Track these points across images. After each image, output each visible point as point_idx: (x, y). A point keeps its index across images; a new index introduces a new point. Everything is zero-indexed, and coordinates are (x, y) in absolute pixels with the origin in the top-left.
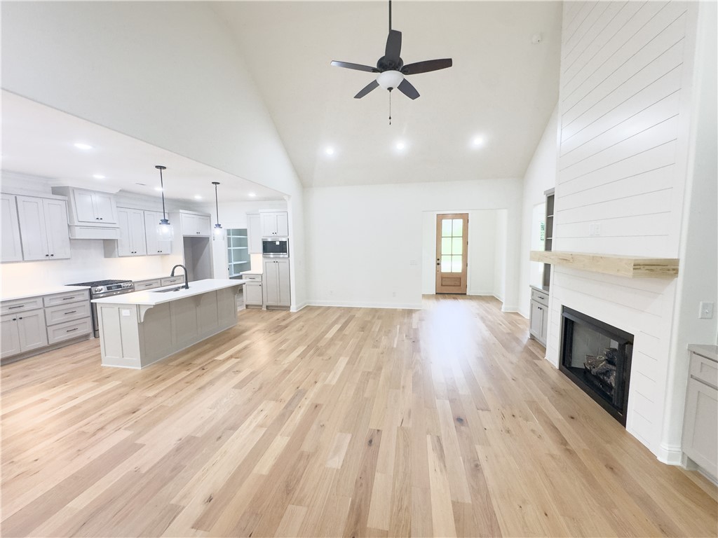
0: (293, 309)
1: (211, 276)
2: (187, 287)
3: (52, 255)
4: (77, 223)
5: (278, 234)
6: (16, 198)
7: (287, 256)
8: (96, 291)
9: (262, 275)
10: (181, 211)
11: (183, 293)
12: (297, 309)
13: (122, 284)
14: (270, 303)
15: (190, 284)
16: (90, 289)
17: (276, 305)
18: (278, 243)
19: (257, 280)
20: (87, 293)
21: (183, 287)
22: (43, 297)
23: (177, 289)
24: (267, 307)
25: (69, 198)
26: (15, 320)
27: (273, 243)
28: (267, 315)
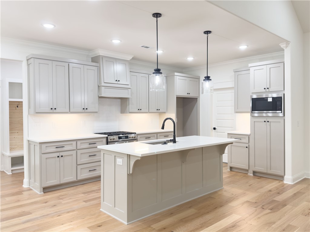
0: (288, 180)
1: (197, 133)
2: (174, 141)
3: (87, 109)
4: (103, 84)
5: (270, 90)
6: (69, 64)
7: (281, 115)
8: (111, 139)
9: (249, 136)
10: (176, 74)
11: (170, 147)
12: (294, 180)
13: (129, 135)
14: (257, 169)
15: (177, 139)
16: (107, 137)
17: (265, 171)
18: (270, 100)
19: (243, 141)
20: (105, 140)
21: (171, 141)
22: (76, 140)
23: (165, 143)
24: (254, 173)
25: (100, 65)
26: (58, 157)
27: (265, 99)
28: (255, 182)
